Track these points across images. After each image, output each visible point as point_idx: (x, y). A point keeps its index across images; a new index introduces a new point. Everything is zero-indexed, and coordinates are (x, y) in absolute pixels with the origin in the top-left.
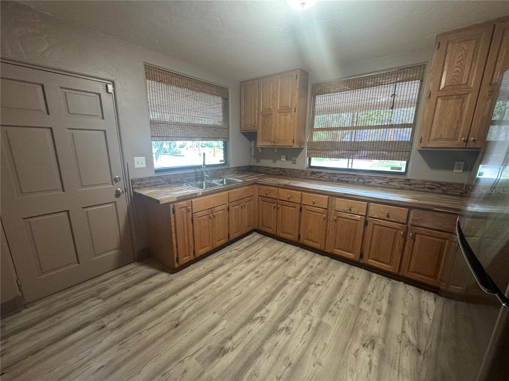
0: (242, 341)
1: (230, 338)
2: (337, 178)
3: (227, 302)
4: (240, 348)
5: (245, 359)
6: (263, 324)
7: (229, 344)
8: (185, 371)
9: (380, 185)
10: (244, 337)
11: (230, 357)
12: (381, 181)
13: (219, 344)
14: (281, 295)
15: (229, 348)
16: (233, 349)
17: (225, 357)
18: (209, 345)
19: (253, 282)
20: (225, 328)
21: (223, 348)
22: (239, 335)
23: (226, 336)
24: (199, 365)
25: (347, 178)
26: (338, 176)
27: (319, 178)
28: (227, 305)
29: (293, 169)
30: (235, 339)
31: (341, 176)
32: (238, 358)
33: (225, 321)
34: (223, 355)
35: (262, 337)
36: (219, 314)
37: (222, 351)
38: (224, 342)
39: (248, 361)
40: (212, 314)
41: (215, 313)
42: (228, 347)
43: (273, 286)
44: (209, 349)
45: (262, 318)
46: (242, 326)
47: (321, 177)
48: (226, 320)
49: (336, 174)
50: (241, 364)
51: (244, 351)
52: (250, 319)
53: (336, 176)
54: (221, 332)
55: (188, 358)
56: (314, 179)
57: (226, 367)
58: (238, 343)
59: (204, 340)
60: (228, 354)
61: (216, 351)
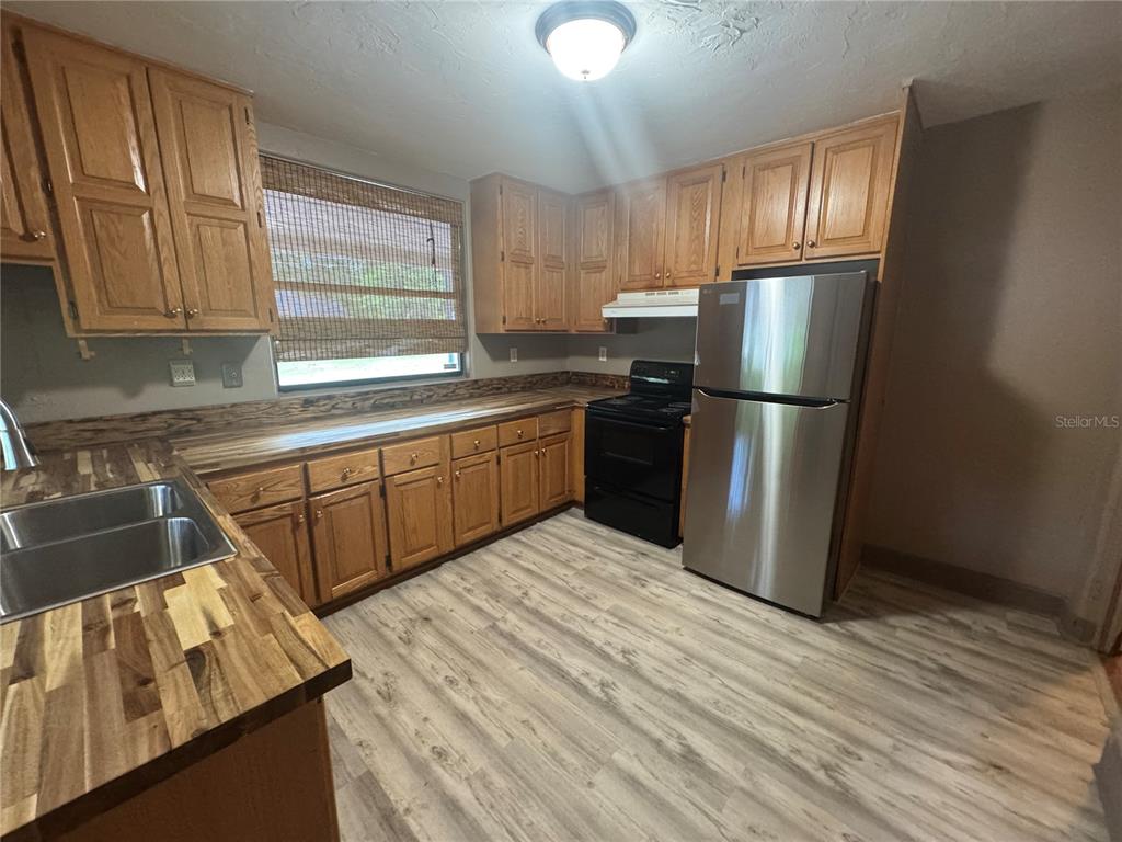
0: (661, 721)
1: (658, 743)
2: (372, 401)
3: (554, 755)
4: (677, 725)
5: (696, 718)
6: (619, 684)
7: (672, 744)
8: (752, 830)
9: (444, 398)
10: (650, 717)
11: (698, 742)
12: (445, 392)
13: (675, 763)
14: (544, 648)
15: (681, 744)
16: (680, 737)
17: (699, 751)
18: (682, 785)
19: (490, 693)
20: (636, 756)
21: (683, 757)
22: (647, 725)
23: (655, 751)
24: (730, 802)
25: (391, 397)
26: (372, 398)
27: (329, 410)
28: (566, 755)
29: (233, 405)
30: (658, 734)
31: (378, 396)
32: (695, 727)
33: (616, 756)
34: (698, 755)
35: (647, 690)
36: (595, 772)
37: (690, 759)
38: (669, 756)
39: (697, 713)
40: (594, 791)
41: (590, 784)
42: (679, 746)
43: (513, 656)
44: (691, 785)
45: (603, 685)
46: (627, 722)
47: (333, 407)
48: (611, 754)
49: (367, 393)
50: (707, 725)
51: (680, 717)
52: (609, 706)
53: (368, 399)
54: (646, 763)
55: (723, 830)
56: (316, 419)
57: (717, 748)
58: (666, 729)
59: (672, 799)
60: (693, 746)
61: (693, 770)
